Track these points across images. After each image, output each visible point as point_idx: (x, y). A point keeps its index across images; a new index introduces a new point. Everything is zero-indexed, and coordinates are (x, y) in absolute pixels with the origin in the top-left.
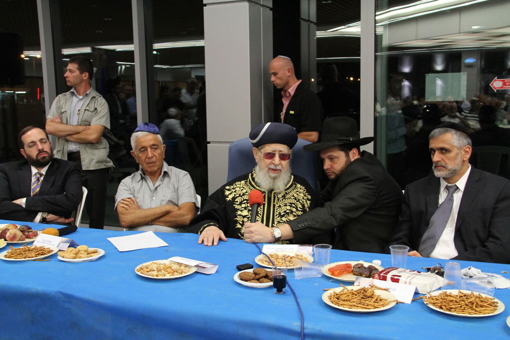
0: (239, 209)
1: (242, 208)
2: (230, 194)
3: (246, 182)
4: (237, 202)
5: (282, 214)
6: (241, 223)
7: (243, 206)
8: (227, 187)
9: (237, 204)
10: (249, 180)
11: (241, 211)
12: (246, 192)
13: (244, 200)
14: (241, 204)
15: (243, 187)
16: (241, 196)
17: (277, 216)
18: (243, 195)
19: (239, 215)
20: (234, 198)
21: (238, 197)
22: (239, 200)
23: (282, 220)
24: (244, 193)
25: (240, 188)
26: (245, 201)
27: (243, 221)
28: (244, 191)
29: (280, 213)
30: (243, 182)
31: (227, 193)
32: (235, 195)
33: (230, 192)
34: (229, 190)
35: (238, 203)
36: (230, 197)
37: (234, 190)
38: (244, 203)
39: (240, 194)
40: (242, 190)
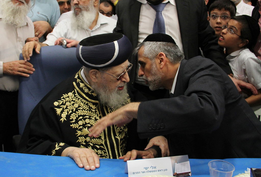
0: (77, 129)
1: (80, 126)
2: (62, 112)
3: (74, 93)
4: (72, 120)
6: (84, 144)
7: (80, 123)
8: (56, 104)
9: (74, 123)
10: (77, 91)
11: (81, 130)
12: (79, 107)
13: (79, 116)
14: (77, 121)
15: (72, 101)
16: (75, 112)
18: (77, 110)
19: (80, 136)
20: (68, 116)
21: (72, 113)
22: (73, 117)
24: (76, 108)
25: (70, 102)
26: (81, 117)
27: (86, 141)
28: (76, 105)
30: (70, 94)
31: (59, 111)
32: (68, 112)
33: (61, 109)
34: (59, 107)
35: (74, 121)
36: (64, 115)
37: (65, 107)
38: (81, 120)
39: (72, 110)
40: (73, 104)
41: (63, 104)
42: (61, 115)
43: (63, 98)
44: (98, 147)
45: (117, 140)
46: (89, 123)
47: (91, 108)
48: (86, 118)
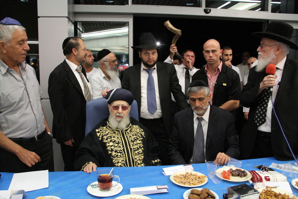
0: (107, 142)
1: (108, 141)
3: (107, 127)
4: (105, 138)
5: (133, 140)
6: (110, 150)
7: (109, 140)
8: (97, 130)
9: (105, 140)
10: (108, 126)
11: (109, 143)
12: (109, 133)
13: (108, 137)
14: (107, 139)
16: (106, 135)
17: (131, 142)
18: (107, 134)
19: (108, 146)
20: (103, 137)
21: (105, 135)
22: (105, 137)
23: (134, 144)
26: (110, 138)
27: (111, 149)
28: (107, 132)
29: (132, 140)
30: (104, 128)
31: (98, 134)
32: (103, 134)
33: (100, 133)
34: (98, 132)
35: (106, 139)
36: (101, 137)
38: (109, 139)
39: (105, 134)
40: (106, 132)
41: (101, 131)
42: (99, 136)
43: (101, 128)
44: (119, 151)
45: (131, 149)
46: (113, 140)
47: (115, 132)
48: (112, 137)
